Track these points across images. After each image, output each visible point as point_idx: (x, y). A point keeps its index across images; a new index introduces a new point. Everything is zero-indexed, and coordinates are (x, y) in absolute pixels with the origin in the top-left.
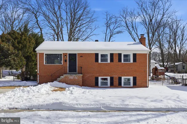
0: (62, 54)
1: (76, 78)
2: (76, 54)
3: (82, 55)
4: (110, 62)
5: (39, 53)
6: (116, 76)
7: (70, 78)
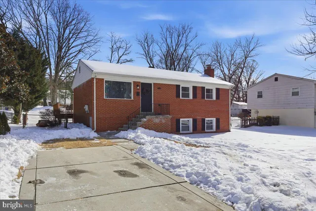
0: (131, 83)
1: (164, 121)
2: (151, 84)
3: (159, 87)
4: (193, 98)
5: (96, 79)
6: (199, 118)
7: (154, 121)
